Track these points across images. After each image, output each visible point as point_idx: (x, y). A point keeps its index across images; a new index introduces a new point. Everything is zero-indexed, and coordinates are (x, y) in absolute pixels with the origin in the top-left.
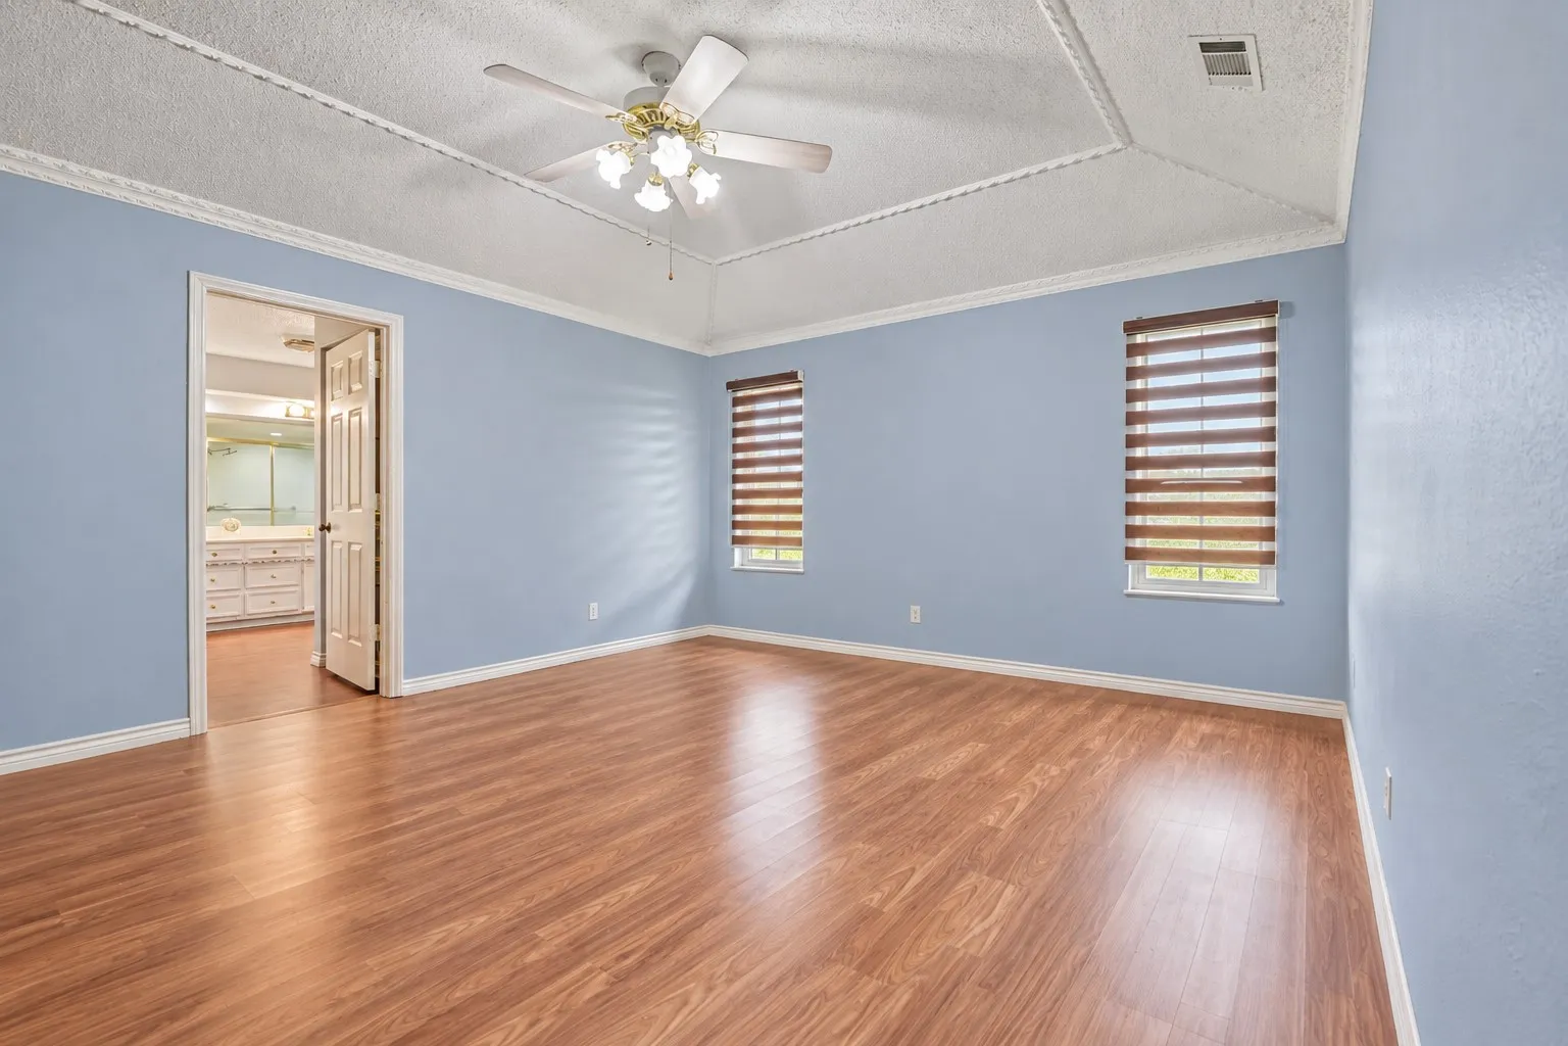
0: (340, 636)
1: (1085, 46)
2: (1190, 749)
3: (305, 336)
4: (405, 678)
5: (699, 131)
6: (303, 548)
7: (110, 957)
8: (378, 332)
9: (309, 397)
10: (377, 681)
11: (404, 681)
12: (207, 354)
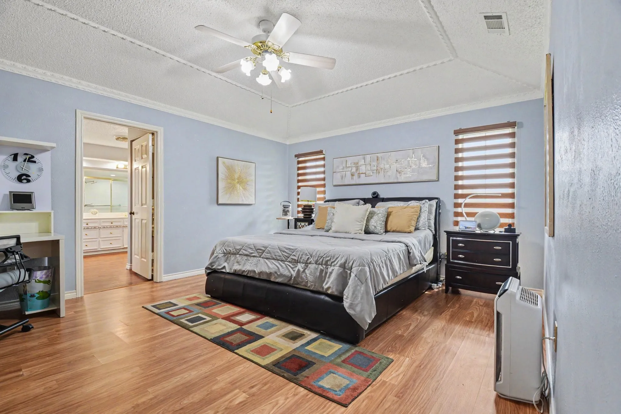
0: (138, 257)
1: (438, 17)
2: (481, 305)
3: (124, 136)
4: (164, 274)
5: (282, 52)
6: (124, 222)
7: (43, 387)
8: (153, 134)
9: (127, 161)
10: (152, 276)
11: (163, 275)
12: (84, 143)
